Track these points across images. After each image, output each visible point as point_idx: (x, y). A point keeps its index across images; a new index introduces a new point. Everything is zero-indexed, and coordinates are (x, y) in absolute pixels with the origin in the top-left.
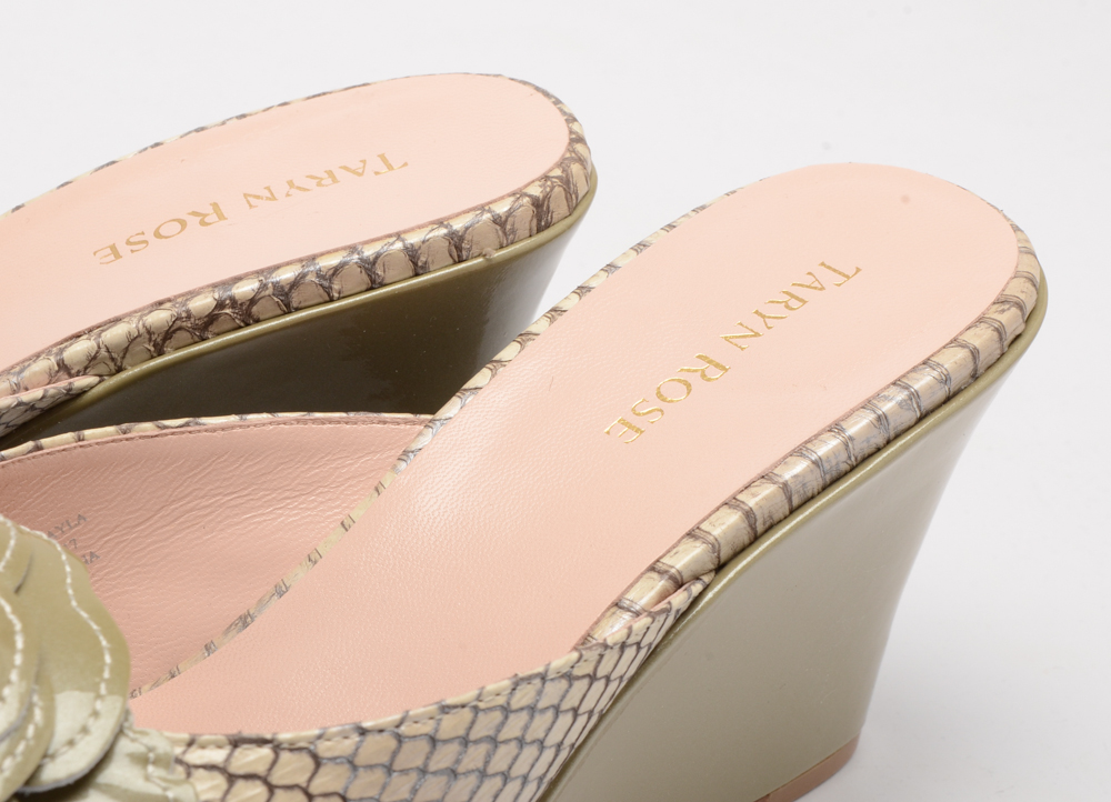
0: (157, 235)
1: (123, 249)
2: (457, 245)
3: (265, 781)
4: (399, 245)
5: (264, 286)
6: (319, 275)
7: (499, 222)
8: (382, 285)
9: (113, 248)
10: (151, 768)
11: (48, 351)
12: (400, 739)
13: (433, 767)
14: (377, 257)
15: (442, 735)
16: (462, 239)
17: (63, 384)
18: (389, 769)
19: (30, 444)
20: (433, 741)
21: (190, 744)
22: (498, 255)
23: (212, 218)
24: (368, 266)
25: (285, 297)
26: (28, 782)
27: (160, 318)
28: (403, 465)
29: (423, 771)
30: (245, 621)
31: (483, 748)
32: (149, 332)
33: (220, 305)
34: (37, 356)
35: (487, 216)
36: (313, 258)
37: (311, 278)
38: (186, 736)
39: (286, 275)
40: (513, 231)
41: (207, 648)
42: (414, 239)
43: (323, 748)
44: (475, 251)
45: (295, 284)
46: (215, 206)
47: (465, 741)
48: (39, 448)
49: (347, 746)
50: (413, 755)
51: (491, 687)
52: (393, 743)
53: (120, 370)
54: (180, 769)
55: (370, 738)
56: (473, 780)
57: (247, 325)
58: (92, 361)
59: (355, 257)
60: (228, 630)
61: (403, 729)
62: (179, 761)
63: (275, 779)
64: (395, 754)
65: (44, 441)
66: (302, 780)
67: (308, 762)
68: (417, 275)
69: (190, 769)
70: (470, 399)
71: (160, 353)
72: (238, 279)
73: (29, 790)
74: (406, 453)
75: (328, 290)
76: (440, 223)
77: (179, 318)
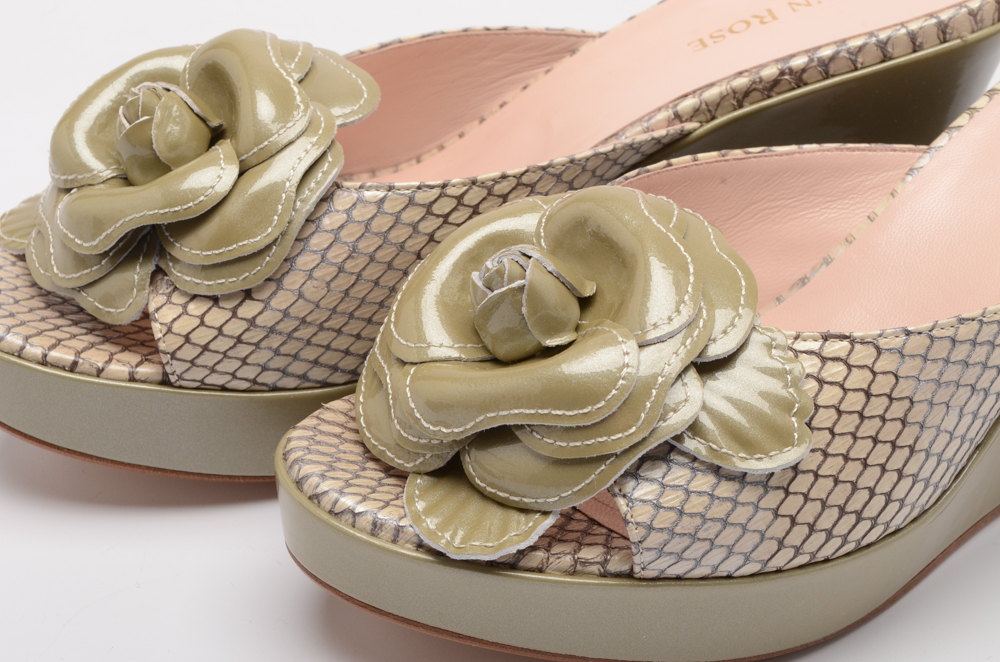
0: (731, 31)
1: (708, 41)
2: (943, 30)
3: (846, 363)
4: (903, 31)
5: (811, 60)
6: (849, 52)
7: (972, 14)
8: (891, 59)
9: (701, 42)
10: (774, 351)
11: (666, 106)
12: (932, 338)
13: (953, 359)
14: (889, 38)
15: (959, 338)
16: (946, 26)
17: (677, 127)
18: (925, 359)
19: (664, 162)
20: (954, 341)
21: (797, 338)
22: (971, 37)
23: (768, 18)
24: (882, 45)
25: (825, 68)
26: (699, 356)
27: (742, 82)
28: (909, 178)
29: (947, 361)
30: (803, 281)
31: (985, 349)
32: (734, 92)
33: (782, 73)
34: (659, 109)
35: (964, 10)
36: (844, 41)
37: (844, 54)
38: (794, 333)
39: (826, 52)
40: (982, 21)
41: (778, 299)
42: (914, 26)
43: (882, 343)
44: (955, 34)
45: (832, 58)
46: (770, 11)
47: (974, 343)
48: (670, 165)
49: (897, 342)
50: (940, 350)
51: (991, 308)
52: (928, 342)
53: (713, 118)
54: (791, 354)
55: (912, 337)
56: (978, 369)
57: (799, 87)
58: (696, 112)
59: (874, 40)
60: (792, 287)
61: (934, 333)
62: (791, 349)
63: (852, 361)
64: (929, 349)
65: (673, 161)
66: (869, 363)
67: (873, 351)
68: (915, 51)
69: (797, 353)
70: (955, 134)
71: (741, 106)
72: (792, 56)
73: (700, 361)
74: (911, 170)
75: (854, 62)
76: (931, 15)
77: (754, 82)
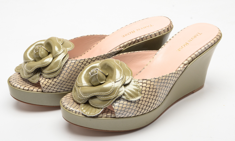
0: (128, 34)
1: (125, 36)
2: (160, 33)
3: (146, 83)
4: (154, 33)
5: (140, 38)
6: (146, 37)
7: (164, 30)
8: (152, 38)
9: (124, 36)
10: (135, 82)
11: (119, 46)
12: (159, 79)
13: (162, 82)
14: (151, 34)
15: (163, 79)
16: (160, 32)
17: (120, 49)
18: (158, 82)
19: (118, 54)
20: (162, 79)
21: (139, 80)
22: (164, 34)
23: (134, 32)
24: (151, 36)
25: (142, 39)
26: (124, 83)
27: (130, 42)
28: (155, 55)
29: (161, 82)
30: (140, 72)
31: (167, 80)
32: (129, 43)
33: (136, 40)
34: (117, 46)
35: (162, 30)
36: (145, 35)
37: (145, 37)
38: (138, 79)
39: (142, 37)
40: (165, 31)
41: (137, 75)
42: (155, 33)
43: (151, 80)
44: (161, 34)
45: (143, 38)
46: (134, 31)
47: (165, 80)
48: (119, 55)
49: (154, 80)
50: (160, 81)
51: (167, 74)
52: (158, 80)
53: (126, 47)
54: (138, 83)
55: (156, 79)
56: (166, 83)
57: (138, 42)
58: (123, 47)
59: (149, 35)
60: (139, 73)
61: (159, 78)
62: (138, 82)
63: (147, 83)
64: (158, 81)
65: (120, 54)
66: (150, 83)
67: (150, 81)
68: (155, 36)
69: (139, 82)
70: (162, 48)
71: (130, 46)
72: (137, 38)
73: (124, 84)
74: (156, 54)
75: (147, 38)
76: (158, 31)
77: (132, 42)
